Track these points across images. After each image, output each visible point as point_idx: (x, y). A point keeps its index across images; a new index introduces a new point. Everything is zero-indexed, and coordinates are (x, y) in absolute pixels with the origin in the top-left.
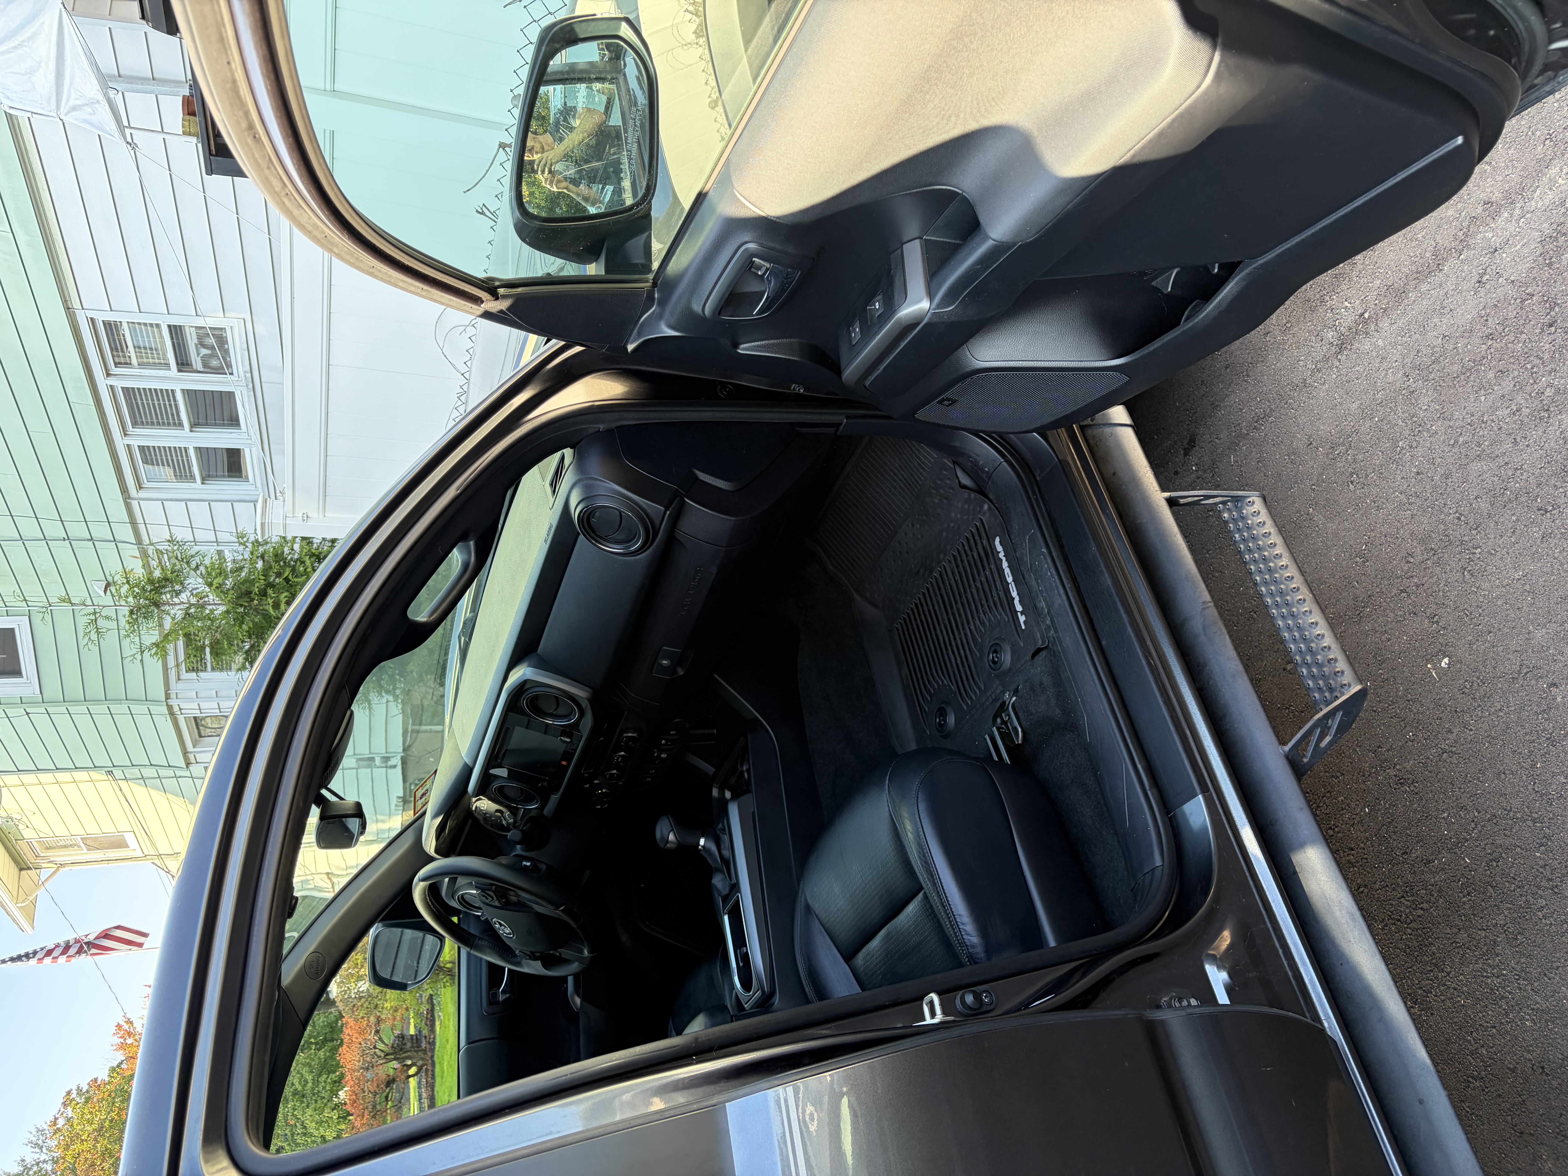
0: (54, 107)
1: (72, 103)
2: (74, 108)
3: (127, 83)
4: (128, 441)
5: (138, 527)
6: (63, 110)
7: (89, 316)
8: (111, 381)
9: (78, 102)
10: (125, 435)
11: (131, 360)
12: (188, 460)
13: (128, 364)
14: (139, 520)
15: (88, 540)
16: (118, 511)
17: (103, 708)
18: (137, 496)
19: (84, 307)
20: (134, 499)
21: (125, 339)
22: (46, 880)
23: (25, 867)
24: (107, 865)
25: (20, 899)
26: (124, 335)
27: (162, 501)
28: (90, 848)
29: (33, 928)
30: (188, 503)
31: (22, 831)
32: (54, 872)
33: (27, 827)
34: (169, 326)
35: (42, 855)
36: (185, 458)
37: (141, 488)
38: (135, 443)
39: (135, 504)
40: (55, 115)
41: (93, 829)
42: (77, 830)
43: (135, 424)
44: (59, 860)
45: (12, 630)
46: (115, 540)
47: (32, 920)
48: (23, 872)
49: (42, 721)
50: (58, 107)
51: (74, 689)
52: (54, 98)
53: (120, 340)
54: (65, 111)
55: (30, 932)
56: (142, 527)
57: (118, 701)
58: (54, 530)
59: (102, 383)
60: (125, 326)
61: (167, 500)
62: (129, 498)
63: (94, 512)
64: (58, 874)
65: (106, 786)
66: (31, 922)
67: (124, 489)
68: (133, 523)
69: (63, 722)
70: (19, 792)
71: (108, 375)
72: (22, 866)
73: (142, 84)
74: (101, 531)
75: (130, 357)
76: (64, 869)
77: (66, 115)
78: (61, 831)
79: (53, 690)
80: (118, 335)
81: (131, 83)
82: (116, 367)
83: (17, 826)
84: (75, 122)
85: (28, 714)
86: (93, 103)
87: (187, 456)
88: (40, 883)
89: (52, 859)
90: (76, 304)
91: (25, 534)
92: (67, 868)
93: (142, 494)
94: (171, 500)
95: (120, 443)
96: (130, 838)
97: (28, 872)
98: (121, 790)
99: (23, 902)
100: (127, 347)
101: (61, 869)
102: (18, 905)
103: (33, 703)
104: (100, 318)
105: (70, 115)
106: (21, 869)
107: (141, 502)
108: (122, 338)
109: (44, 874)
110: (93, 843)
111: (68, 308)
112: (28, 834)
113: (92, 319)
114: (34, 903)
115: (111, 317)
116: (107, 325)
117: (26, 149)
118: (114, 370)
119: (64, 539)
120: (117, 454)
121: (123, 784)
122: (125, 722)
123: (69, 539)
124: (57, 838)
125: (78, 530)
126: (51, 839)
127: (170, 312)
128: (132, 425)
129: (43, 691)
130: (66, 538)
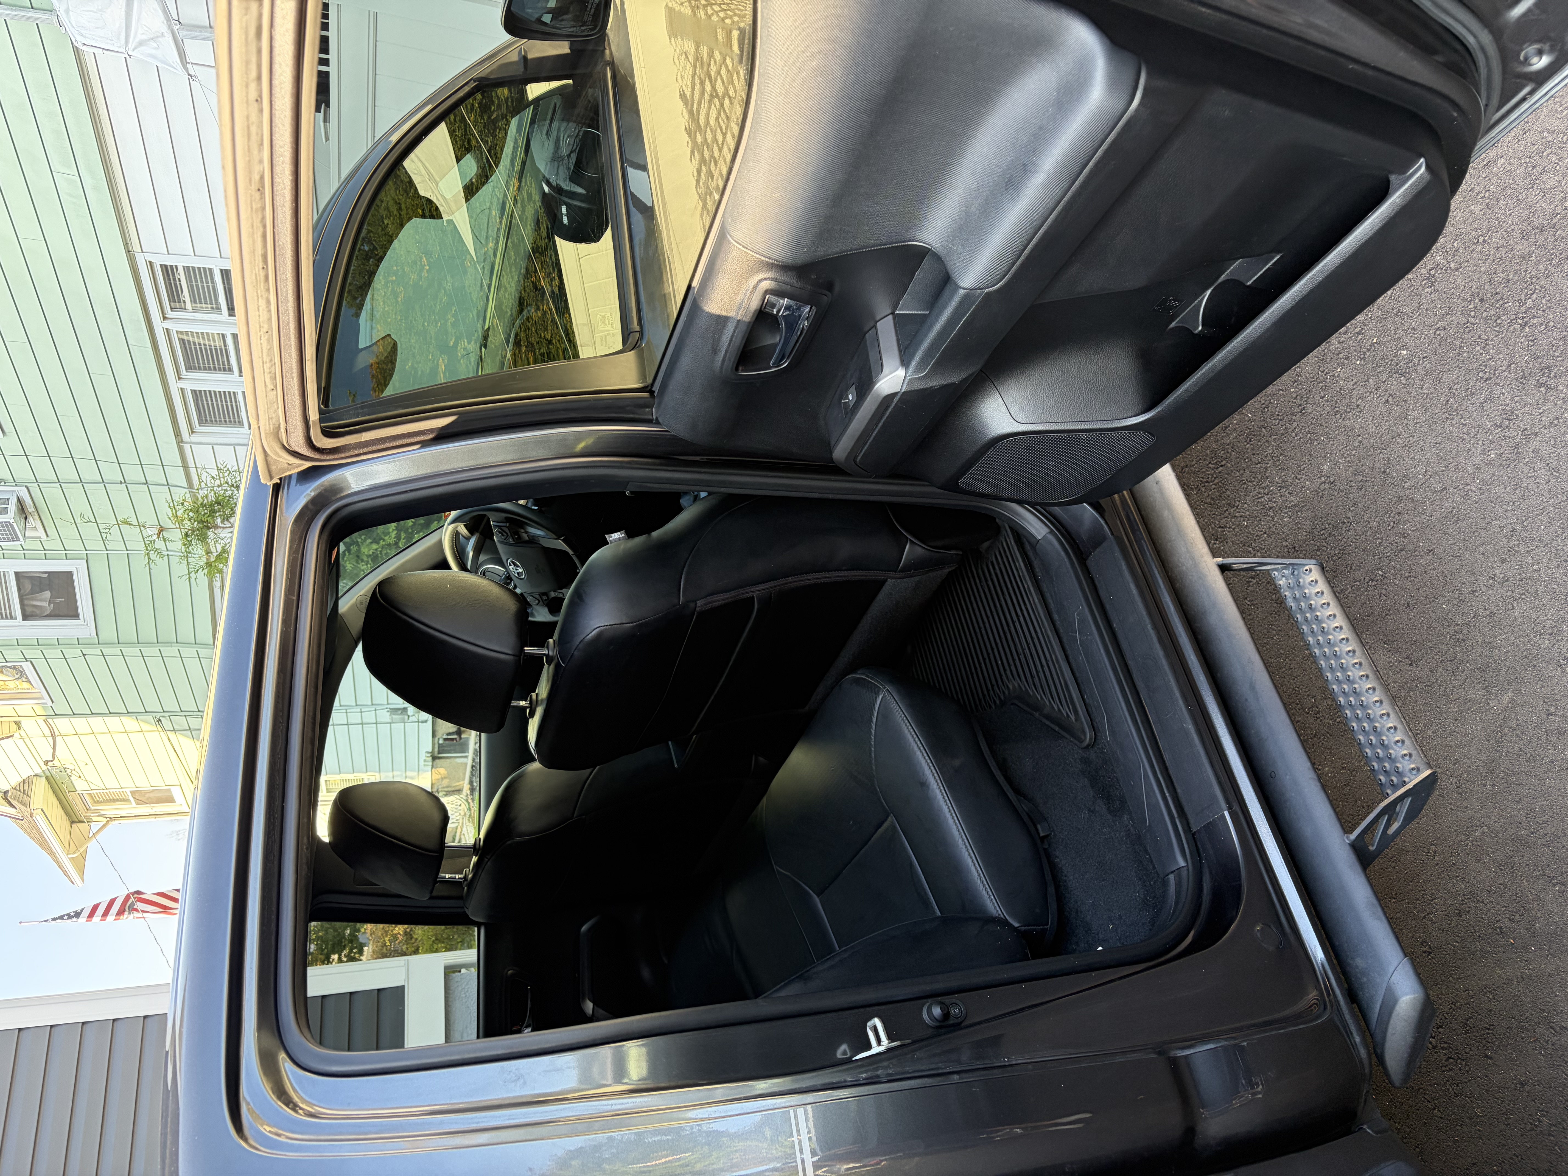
0: (123, 42)
1: (140, 37)
2: (141, 44)
3: (187, 30)
4: (182, 384)
5: (189, 470)
6: (131, 46)
7: (148, 260)
8: (167, 324)
9: (145, 37)
10: (180, 378)
11: (185, 306)
12: (237, 406)
13: (184, 309)
14: (191, 463)
15: (143, 484)
16: (171, 455)
17: (155, 651)
18: (189, 440)
19: (144, 250)
20: (186, 443)
21: (180, 284)
22: (97, 832)
23: (77, 820)
24: (154, 819)
25: (72, 850)
26: (179, 280)
27: (213, 445)
28: (139, 802)
29: (83, 880)
30: (236, 447)
31: (73, 781)
32: (104, 826)
33: (80, 777)
34: (221, 270)
35: (93, 808)
36: (234, 404)
37: (193, 432)
38: (189, 387)
39: (187, 447)
40: (124, 51)
41: (143, 783)
42: (128, 783)
43: (189, 368)
44: (108, 813)
45: (71, 573)
46: (168, 484)
47: (81, 872)
48: (74, 825)
49: (97, 663)
50: (127, 42)
51: (128, 632)
52: (123, 34)
53: (176, 284)
54: (133, 47)
55: (80, 885)
56: (193, 471)
57: (168, 643)
58: (112, 473)
59: (159, 326)
60: (181, 270)
61: (217, 444)
62: (182, 442)
63: (149, 455)
64: (108, 827)
65: (156, 737)
66: (81, 874)
67: (178, 434)
68: (186, 467)
69: (117, 664)
70: (73, 741)
71: (165, 318)
72: (74, 820)
73: (201, 31)
74: (155, 476)
75: (184, 302)
76: (113, 823)
77: (133, 50)
78: (111, 783)
79: (108, 633)
80: (174, 280)
81: (190, 31)
82: (172, 311)
83: (69, 776)
84: (142, 57)
85: (84, 655)
86: (158, 37)
87: (236, 402)
88: (91, 834)
89: (102, 812)
90: (136, 248)
91: (85, 477)
92: (117, 822)
93: (195, 438)
94: (221, 444)
95: (174, 386)
96: (176, 793)
97: (79, 825)
98: (169, 739)
99: (74, 853)
100: (182, 292)
101: (110, 822)
102: (70, 856)
103: (89, 644)
104: (158, 261)
105: (135, 51)
106: (72, 822)
107: (193, 446)
108: (178, 282)
109: (95, 827)
110: (141, 797)
111: (129, 251)
112: (80, 785)
113: (150, 262)
114: (84, 856)
115: (169, 261)
116: (165, 268)
117: (93, 95)
118: (170, 314)
119: (121, 483)
120: (171, 397)
121: (171, 735)
122: (175, 665)
123: (125, 482)
124: (108, 791)
125: (134, 474)
126: (101, 791)
127: (223, 256)
128: (186, 369)
129: (99, 633)
130: (123, 481)
